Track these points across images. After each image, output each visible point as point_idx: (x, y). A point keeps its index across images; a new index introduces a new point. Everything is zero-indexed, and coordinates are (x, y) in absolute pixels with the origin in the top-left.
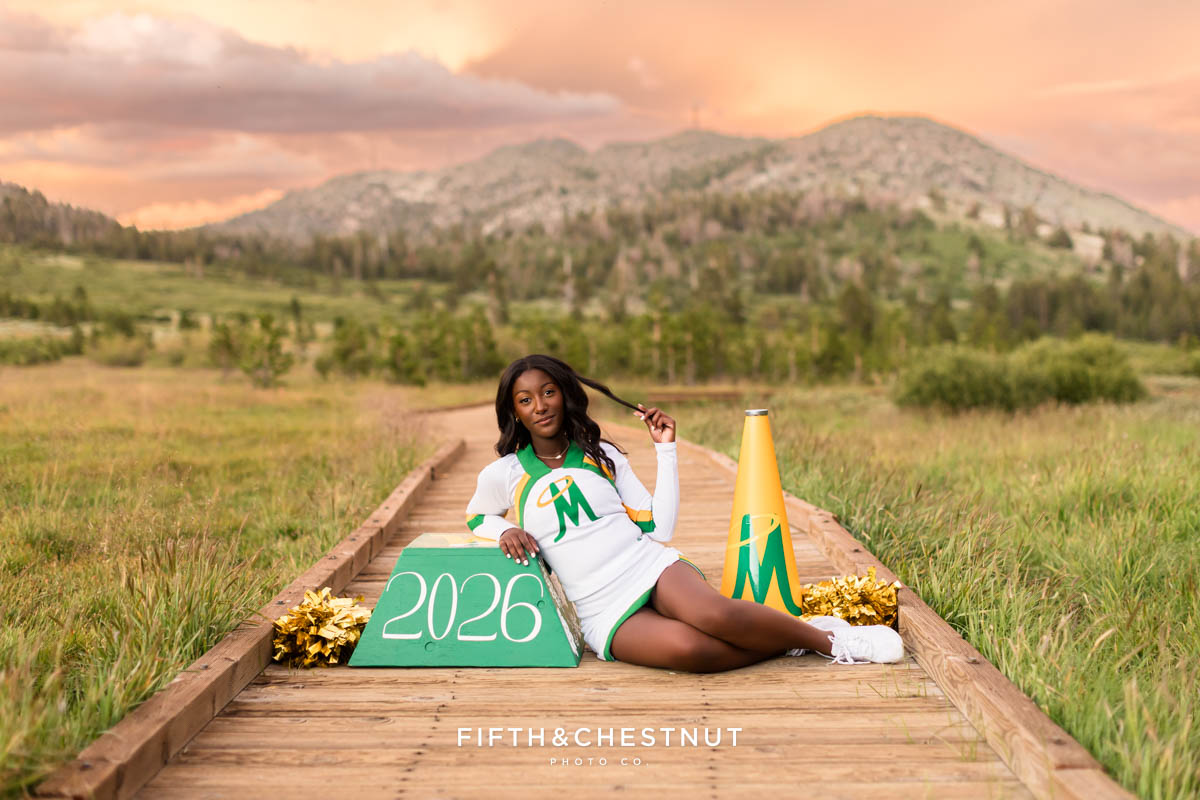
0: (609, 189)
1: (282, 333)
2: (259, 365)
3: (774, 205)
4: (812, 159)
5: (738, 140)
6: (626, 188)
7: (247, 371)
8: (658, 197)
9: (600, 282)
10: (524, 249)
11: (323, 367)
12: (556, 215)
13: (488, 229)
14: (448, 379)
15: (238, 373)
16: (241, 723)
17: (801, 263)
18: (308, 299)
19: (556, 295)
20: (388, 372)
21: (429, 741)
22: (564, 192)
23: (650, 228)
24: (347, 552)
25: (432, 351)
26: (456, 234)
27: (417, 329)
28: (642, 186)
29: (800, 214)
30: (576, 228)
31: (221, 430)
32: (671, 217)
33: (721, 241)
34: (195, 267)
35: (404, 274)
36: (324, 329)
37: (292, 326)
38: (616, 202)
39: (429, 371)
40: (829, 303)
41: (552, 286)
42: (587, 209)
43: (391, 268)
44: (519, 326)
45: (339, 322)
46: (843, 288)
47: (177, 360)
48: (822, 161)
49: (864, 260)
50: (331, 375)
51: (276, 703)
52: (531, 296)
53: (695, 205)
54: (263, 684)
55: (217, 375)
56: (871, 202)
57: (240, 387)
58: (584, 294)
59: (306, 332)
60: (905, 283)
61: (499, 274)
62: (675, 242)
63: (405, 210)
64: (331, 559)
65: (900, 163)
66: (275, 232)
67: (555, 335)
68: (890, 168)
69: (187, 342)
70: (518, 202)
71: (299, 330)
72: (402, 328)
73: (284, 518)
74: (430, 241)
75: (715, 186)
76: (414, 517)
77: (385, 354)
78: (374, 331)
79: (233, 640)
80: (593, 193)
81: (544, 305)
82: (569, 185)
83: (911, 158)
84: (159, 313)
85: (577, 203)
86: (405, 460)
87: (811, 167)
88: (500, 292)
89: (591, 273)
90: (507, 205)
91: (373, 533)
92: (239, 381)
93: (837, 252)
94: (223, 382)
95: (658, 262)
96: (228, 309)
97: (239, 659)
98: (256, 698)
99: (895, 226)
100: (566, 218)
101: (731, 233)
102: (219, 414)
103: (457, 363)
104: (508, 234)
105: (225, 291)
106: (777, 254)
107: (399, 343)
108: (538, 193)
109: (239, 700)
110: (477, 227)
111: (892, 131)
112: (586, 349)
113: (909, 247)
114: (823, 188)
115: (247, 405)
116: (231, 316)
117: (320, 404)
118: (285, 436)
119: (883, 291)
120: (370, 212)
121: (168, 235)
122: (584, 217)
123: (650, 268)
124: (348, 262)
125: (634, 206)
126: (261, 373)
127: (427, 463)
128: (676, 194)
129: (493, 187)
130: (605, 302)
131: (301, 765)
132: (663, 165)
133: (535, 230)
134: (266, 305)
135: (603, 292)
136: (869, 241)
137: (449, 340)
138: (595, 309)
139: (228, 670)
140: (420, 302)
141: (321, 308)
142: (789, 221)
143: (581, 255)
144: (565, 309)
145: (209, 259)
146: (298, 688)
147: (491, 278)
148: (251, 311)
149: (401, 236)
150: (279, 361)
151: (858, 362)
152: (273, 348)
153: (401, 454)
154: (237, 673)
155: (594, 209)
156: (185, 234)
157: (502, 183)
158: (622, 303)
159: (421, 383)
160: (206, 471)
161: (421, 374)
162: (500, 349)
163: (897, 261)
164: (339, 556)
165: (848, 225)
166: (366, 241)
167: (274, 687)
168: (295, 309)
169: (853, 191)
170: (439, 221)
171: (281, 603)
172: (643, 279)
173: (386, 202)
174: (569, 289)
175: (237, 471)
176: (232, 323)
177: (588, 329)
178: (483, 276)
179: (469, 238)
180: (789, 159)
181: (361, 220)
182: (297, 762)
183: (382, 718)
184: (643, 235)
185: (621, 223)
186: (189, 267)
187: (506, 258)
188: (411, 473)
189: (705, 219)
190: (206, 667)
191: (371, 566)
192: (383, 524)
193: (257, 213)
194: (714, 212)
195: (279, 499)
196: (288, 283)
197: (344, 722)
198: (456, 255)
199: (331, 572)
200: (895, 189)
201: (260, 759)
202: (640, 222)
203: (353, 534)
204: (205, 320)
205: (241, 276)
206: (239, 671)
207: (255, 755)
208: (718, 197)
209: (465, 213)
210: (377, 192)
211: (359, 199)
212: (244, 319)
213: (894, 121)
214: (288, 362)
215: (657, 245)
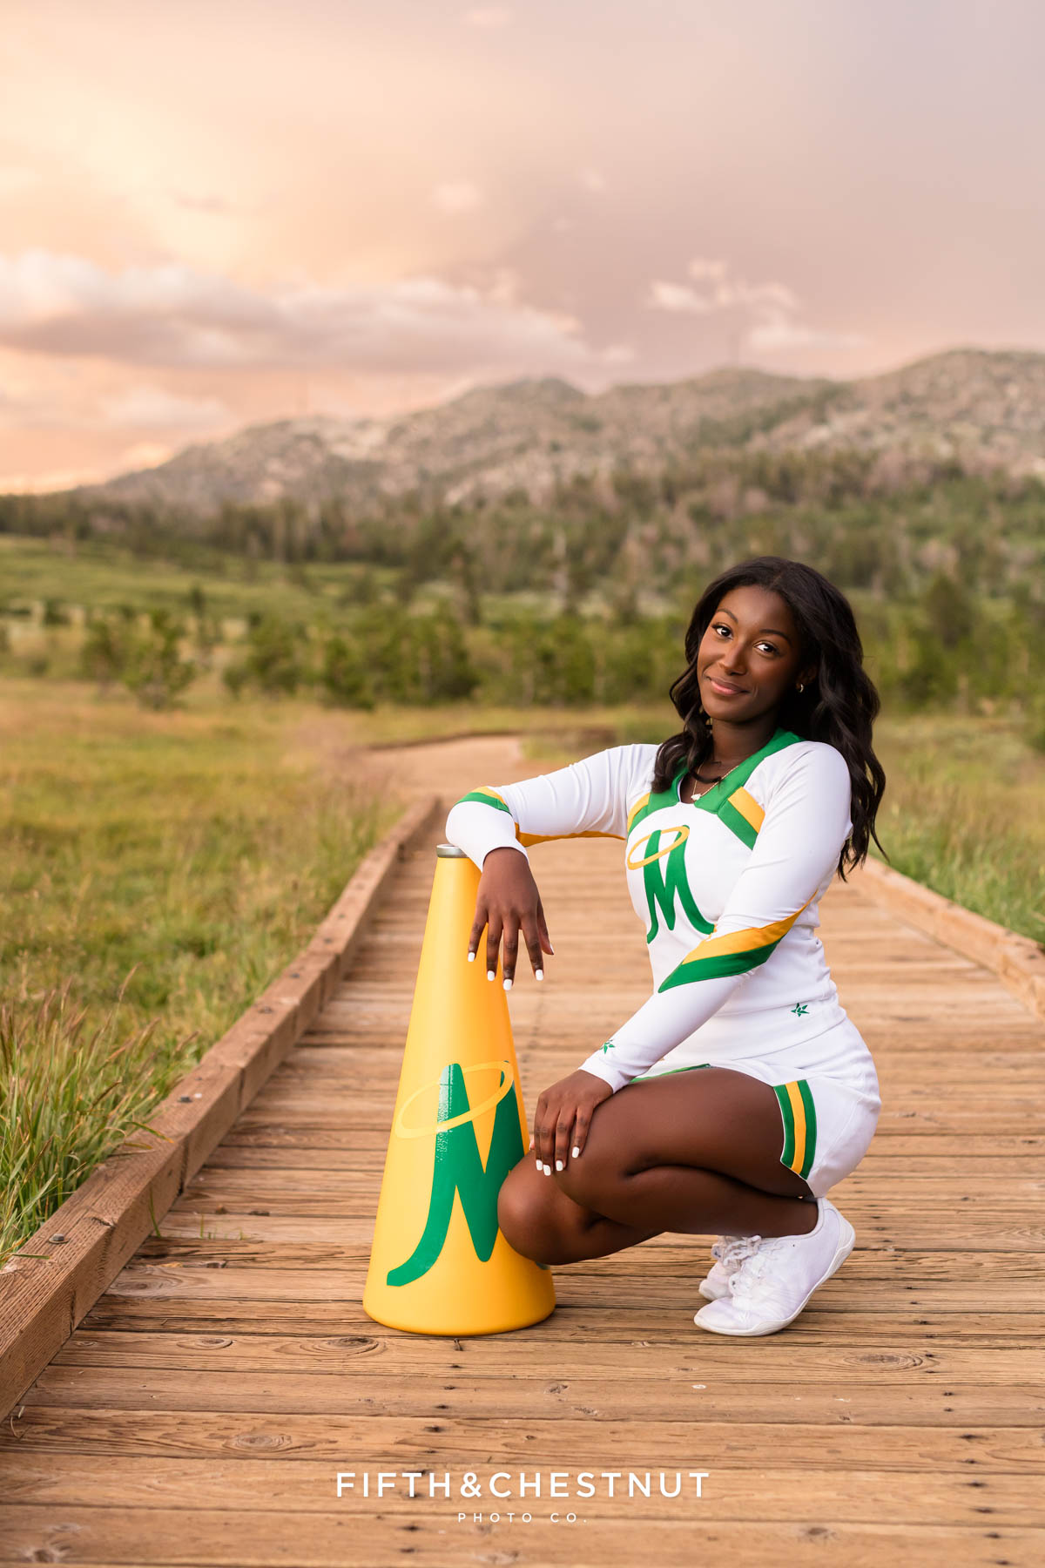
0: (615, 445)
1: (177, 634)
2: (149, 679)
3: (837, 467)
4: (890, 406)
5: (789, 382)
6: (640, 443)
7: (133, 686)
8: (682, 456)
9: (603, 569)
10: (501, 524)
11: (234, 681)
12: (545, 479)
13: (454, 496)
14: (404, 701)
15: (120, 689)
16: (120, 1346)
17: (873, 547)
18: (214, 588)
19: (544, 586)
20: (321, 691)
21: (450, 1398)
22: (555, 448)
23: (670, 497)
24: (287, 1000)
25: (383, 662)
26: (411, 503)
27: (362, 631)
28: (660, 441)
29: (873, 481)
30: (573, 495)
31: (95, 772)
32: (700, 484)
33: (767, 516)
34: (64, 543)
35: (341, 556)
36: (235, 628)
37: (191, 624)
38: (625, 461)
39: (378, 689)
40: (911, 602)
41: (539, 574)
42: (586, 470)
43: (324, 547)
44: (498, 627)
45: (255, 620)
46: (930, 582)
47: (38, 668)
48: (904, 410)
49: (959, 543)
50: (246, 692)
51: (181, 1300)
52: (510, 588)
53: (733, 467)
54: (157, 1257)
55: (89, 690)
56: (969, 465)
57: (124, 710)
58: (581, 585)
59: (211, 633)
60: (1013, 575)
61: (469, 558)
62: (704, 517)
63: (343, 471)
64: (262, 1011)
65: (1009, 413)
66: (170, 496)
67: (549, 642)
68: (996, 420)
69: (53, 643)
70: (493, 461)
71: (202, 629)
72: (337, 629)
73: (186, 921)
74: (375, 511)
75: (758, 443)
76: (381, 927)
77: (318, 663)
78: (301, 633)
79: (107, 1179)
80: (593, 451)
81: (527, 600)
82: (563, 438)
83: (1024, 406)
84: (17, 604)
85: (572, 463)
86: (362, 833)
87: (889, 418)
88: (470, 583)
89: (591, 558)
90: (480, 465)
91: (325, 963)
92: (122, 700)
93: (922, 533)
94: (101, 699)
95: (681, 544)
96: (109, 599)
97: (116, 1218)
98: (144, 1287)
99: (1001, 498)
100: (558, 484)
101: (780, 506)
102: (92, 746)
103: (416, 679)
104: (480, 503)
105: (102, 575)
106: (840, 535)
107: (338, 652)
108: (521, 450)
109: (115, 1292)
110: (439, 494)
111: (1000, 370)
112: (591, 663)
113: (1020, 526)
114: (905, 446)
115: (135, 737)
116: (110, 609)
117: (232, 734)
118: (184, 783)
119: (983, 586)
120: (296, 473)
121: (29, 501)
122: (582, 482)
123: (670, 552)
124: (266, 538)
125: (650, 468)
126: (151, 690)
127: (393, 834)
128: (707, 453)
129: (460, 441)
130: (609, 597)
131: (226, 1454)
132: (689, 413)
133: (516, 499)
134: (157, 595)
135: (606, 583)
136: (966, 518)
137: (405, 647)
138: (595, 606)
139: (98, 1242)
140: (362, 594)
141: (230, 600)
142: (856, 488)
143: (578, 532)
144: (554, 605)
145: (84, 533)
146: (215, 1266)
147: (457, 564)
148: (137, 602)
149: (338, 505)
150: (176, 674)
151: (963, 682)
152: (169, 655)
153: (358, 824)
154: (114, 1243)
155: (596, 472)
156: (52, 499)
157: (471, 436)
158: (632, 599)
159: (367, 706)
160: (73, 838)
161: (367, 694)
162: (473, 661)
163: (1004, 546)
164: (274, 1007)
165: (938, 496)
166: (290, 511)
167: (174, 1265)
168: (197, 601)
169: (944, 450)
170: (389, 486)
171: (187, 1100)
172: (660, 566)
173: (318, 459)
174: (561, 579)
175: (117, 838)
176: (113, 619)
177: (591, 633)
178: (446, 559)
179: (428, 508)
180: (859, 406)
181: (285, 483)
182: (219, 1444)
183: (363, 1341)
184: (661, 508)
185: (634, 492)
186: (57, 543)
187: (478, 536)
188: (372, 854)
189: (745, 485)
190: (61, 1240)
191: (324, 1017)
192: (339, 946)
193: (148, 473)
194: (757, 476)
195: (178, 890)
196: (187, 566)
197: (296, 1348)
198: (411, 531)
199: (264, 1038)
200: (1002, 449)
201: (150, 1436)
202: (657, 489)
203: (294, 967)
204: (77, 615)
205: (125, 556)
206: (117, 1241)
207: (143, 1425)
208: (763, 459)
209: (424, 475)
210: (306, 447)
211: (282, 454)
212: (128, 613)
213: (1003, 357)
214: (188, 675)
215: (679, 520)
